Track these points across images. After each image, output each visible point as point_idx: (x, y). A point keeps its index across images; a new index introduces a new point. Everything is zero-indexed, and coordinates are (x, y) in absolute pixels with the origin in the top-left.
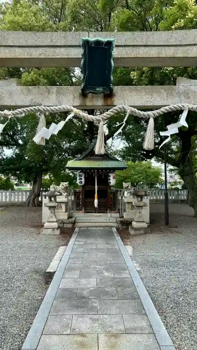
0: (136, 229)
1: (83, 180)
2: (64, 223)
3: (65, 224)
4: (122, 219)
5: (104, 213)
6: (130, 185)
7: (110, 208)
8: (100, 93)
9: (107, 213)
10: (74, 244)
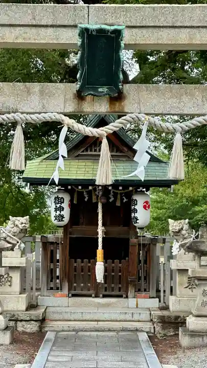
0: (194, 334)
1: (66, 213)
2: (16, 321)
3: (19, 324)
4: (165, 313)
5: (121, 296)
6: (186, 227)
7: (135, 286)
8: (104, 95)
9: (127, 297)
10: (47, 360)
